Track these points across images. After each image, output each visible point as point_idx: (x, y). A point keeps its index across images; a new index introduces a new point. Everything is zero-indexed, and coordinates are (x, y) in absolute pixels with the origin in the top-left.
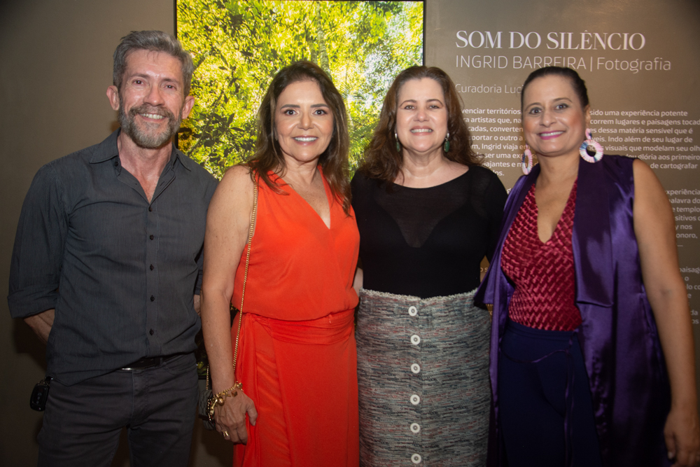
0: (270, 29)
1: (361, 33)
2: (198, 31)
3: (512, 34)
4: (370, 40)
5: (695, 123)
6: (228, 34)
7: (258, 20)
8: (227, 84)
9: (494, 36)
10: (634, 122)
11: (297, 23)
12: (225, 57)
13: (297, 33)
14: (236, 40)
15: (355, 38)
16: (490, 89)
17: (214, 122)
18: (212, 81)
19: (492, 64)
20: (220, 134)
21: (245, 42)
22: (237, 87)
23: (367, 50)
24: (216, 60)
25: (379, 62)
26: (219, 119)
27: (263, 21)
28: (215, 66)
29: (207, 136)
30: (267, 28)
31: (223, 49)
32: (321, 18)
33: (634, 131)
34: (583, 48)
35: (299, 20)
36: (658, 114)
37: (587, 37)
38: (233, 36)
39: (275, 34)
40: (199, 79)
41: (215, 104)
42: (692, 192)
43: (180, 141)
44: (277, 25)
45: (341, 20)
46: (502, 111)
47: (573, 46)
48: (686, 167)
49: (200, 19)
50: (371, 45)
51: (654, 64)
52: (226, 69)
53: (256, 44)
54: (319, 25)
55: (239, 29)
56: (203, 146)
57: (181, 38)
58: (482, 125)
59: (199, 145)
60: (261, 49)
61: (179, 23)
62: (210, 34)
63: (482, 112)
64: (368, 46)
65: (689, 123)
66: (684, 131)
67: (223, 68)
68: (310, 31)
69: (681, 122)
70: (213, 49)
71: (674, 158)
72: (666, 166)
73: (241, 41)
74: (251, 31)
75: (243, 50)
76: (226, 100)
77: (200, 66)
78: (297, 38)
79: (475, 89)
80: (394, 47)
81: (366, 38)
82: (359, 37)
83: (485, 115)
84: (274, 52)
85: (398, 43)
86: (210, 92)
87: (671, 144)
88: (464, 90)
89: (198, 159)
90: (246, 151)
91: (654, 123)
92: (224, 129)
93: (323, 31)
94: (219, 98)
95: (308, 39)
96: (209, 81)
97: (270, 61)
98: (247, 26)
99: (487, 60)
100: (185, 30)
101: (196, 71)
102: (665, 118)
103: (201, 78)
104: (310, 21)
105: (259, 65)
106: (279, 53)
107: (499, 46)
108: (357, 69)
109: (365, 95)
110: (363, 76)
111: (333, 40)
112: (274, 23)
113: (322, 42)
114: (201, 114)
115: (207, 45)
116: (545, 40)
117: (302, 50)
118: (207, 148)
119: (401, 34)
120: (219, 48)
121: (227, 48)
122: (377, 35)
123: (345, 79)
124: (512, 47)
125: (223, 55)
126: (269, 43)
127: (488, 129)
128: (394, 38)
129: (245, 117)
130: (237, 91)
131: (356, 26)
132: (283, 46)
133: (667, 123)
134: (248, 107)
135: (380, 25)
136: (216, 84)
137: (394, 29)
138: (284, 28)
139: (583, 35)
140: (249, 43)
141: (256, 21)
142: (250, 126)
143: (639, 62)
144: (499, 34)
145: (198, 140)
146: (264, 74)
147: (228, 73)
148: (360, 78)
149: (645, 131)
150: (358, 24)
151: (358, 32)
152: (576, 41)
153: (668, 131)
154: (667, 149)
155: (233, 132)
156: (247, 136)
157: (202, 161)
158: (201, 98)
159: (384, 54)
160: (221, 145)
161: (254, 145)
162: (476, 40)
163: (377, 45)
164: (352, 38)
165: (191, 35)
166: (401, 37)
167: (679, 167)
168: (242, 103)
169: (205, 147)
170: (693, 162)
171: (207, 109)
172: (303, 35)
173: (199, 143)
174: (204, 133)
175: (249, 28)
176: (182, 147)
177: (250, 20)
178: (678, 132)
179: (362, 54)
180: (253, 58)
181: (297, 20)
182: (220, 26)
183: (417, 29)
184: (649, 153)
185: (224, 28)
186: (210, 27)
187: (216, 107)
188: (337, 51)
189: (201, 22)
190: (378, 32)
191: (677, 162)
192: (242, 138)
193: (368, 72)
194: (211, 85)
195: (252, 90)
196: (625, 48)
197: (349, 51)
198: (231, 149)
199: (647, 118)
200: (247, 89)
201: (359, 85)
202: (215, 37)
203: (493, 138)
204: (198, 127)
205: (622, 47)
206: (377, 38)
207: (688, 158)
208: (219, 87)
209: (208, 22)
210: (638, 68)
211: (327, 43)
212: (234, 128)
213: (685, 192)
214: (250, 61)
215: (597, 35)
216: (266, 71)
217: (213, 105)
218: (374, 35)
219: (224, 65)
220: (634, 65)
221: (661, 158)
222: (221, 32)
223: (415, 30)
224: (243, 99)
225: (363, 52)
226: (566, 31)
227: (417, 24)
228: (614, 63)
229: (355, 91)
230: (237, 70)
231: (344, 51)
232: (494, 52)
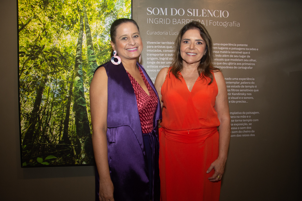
0: (61, 6)
1: (103, 8)
2: (28, 7)
3: (172, 9)
4: (107, 11)
5: (251, 49)
6: (42, 9)
7: (56, 2)
8: (41, 31)
9: (164, 10)
10: (226, 48)
11: (74, 3)
12: (41, 19)
13: (73, 8)
14: (46, 12)
15: (100, 10)
16: (163, 33)
17: (36, 49)
18: (34, 30)
19: (163, 22)
20: (38, 54)
21: (50, 12)
22: (46, 33)
23: (106, 15)
24: (36, 21)
25: (111, 21)
26: (38, 47)
27: (58, 3)
28: (36, 24)
29: (32, 55)
30: (60, 6)
31: (40, 16)
32: (85, 1)
33: (226, 52)
34: (203, 16)
35: (75, 2)
36: (236, 45)
37: (204, 11)
38: (44, 10)
39: (64, 9)
40: (29, 29)
41: (36, 41)
42: (251, 79)
43: (20, 58)
44: (65, 5)
45: (94, 2)
46: (168, 43)
47: (199, 15)
48: (248, 68)
49: (29, 2)
50: (107, 13)
51: (233, 24)
52: (41, 25)
53: (55, 13)
54: (84, 4)
55: (47, 6)
56: (30, 60)
57: (20, 11)
58: (159, 49)
59: (29, 59)
60: (57, 16)
61: (19, 4)
62: (34, 9)
63: (159, 43)
64: (106, 13)
65: (248, 49)
66: (247, 53)
67: (39, 24)
68: (80, 7)
69: (245, 49)
70: (35, 16)
71: (243, 64)
72: (240, 68)
73: (48, 12)
74: (53, 7)
75: (49, 16)
76: (41, 39)
77: (29, 23)
78: (74, 10)
79: (156, 33)
80: (118, 14)
81: (105, 10)
82: (102, 10)
83: (161, 45)
84: (63, 16)
85: (120, 12)
86: (34, 35)
87: (241, 58)
88: (151, 33)
89: (28, 66)
90: (50, 62)
91: (234, 49)
92: (40, 52)
93: (86, 7)
94: (38, 38)
95: (78, 11)
96: (33, 30)
97: (61, 21)
98: (51, 5)
99: (161, 20)
100: (22, 7)
101: (27, 26)
102: (239, 47)
103: (30, 29)
104: (80, 3)
105: (56, 23)
106: (65, 17)
107: (166, 14)
108: (101, 24)
109: (105, 36)
110: (104, 27)
111: (90, 11)
112: (63, 4)
113: (85, 12)
114: (30, 45)
115: (32, 14)
116: (186, 12)
117: (76, 16)
118: (32, 60)
119: (121, 8)
120: (38, 15)
121: (42, 15)
122: (110, 9)
123: (96, 28)
124: (172, 15)
125: (40, 18)
126: (61, 13)
127: (162, 51)
128: (118, 10)
129: (50, 46)
130: (46, 34)
131: (101, 5)
132: (67, 14)
133: (240, 49)
134: (51, 42)
135: (112, 5)
136: (36, 31)
137: (118, 6)
138: (68, 6)
139: (203, 10)
140: (52, 13)
141: (55, 3)
142: (52, 50)
143: (227, 23)
144: (166, 9)
145: (28, 57)
146: (58, 27)
147: (42, 26)
148: (103, 28)
149: (231, 52)
150: (101, 4)
151: (102, 7)
152: (200, 13)
153: (241, 53)
154: (240, 60)
155: (45, 53)
156: (51, 55)
157: (30, 67)
158: (30, 38)
159: (113, 17)
160: (39, 59)
161: (54, 59)
162: (156, 11)
163: (110, 13)
164: (99, 10)
165: (25, 9)
166: (121, 10)
167: (245, 68)
168: (49, 40)
169: (31, 60)
170: (251, 66)
171: (32, 43)
172: (76, 9)
173: (29, 58)
174: (31, 54)
175: (51, 6)
176: (21, 60)
177: (52, 2)
178: (244, 53)
179: (104, 17)
180: (53, 20)
181: (74, 2)
182: (38, 5)
183: (129, 6)
184: (233, 62)
185: (40, 6)
186: (34, 6)
187: (36, 42)
188: (92, 16)
189: (30, 3)
190: (111, 7)
191: (244, 66)
192: (48, 56)
193: (106, 25)
194: (34, 32)
195: (53, 34)
196: (221, 17)
197: (98, 16)
198: (44, 61)
199: (231, 47)
200: (51, 33)
201: (102, 31)
202: (36, 10)
203: (164, 55)
204: (28, 51)
205: (220, 16)
206: (110, 10)
207: (249, 64)
208: (38, 33)
209: (32, 4)
210: (227, 25)
211: (87, 12)
212: (45, 51)
213: (248, 79)
214: (52, 21)
215: (209, 10)
216: (60, 25)
217: (35, 41)
218: (109, 9)
219: (40, 23)
220: (225, 24)
221: (238, 64)
222: (39, 8)
223: (127, 6)
224: (49, 38)
225: (104, 16)
226: (196, 8)
227: (128, 4)
228: (217, 23)
229: (100, 34)
230: (46, 25)
231: (95, 16)
232: (164, 17)
